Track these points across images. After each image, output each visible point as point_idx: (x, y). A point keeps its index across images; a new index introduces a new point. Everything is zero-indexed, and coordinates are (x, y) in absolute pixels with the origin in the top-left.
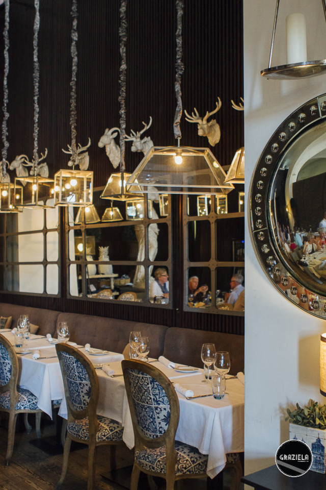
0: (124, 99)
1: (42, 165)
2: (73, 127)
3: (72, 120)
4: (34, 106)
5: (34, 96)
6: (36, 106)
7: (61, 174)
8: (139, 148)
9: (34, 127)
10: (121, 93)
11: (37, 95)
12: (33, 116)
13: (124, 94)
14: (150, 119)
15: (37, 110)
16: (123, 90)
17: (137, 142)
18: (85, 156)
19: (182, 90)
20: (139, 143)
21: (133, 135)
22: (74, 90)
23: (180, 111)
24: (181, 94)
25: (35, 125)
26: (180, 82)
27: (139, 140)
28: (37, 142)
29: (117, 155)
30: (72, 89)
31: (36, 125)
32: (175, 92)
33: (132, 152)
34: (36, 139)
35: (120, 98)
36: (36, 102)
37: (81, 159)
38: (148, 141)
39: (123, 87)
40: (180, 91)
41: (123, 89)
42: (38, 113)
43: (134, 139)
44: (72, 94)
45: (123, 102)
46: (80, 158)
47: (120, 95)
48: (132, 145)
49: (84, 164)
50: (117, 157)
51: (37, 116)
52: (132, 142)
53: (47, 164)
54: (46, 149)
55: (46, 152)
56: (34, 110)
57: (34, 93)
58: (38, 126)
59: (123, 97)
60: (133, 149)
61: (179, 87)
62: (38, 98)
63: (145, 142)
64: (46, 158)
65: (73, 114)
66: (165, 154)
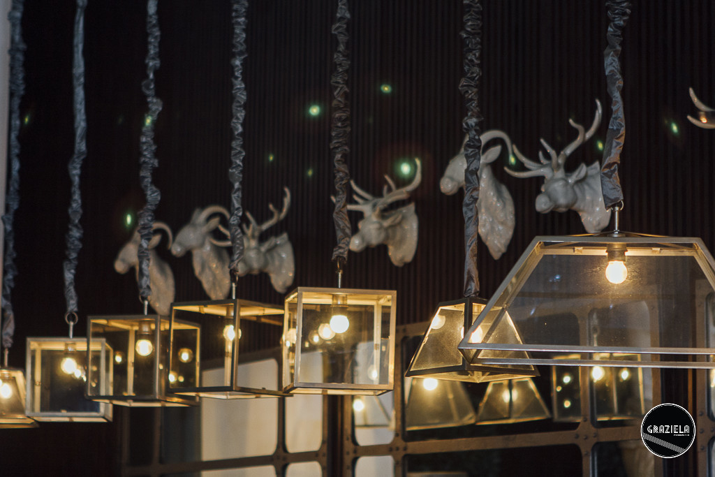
0: (476, 86)
1: (273, 241)
2: (338, 156)
3: (337, 136)
4: (232, 86)
5: (233, 55)
6: (239, 84)
7: (299, 297)
8: (562, 201)
9: (231, 148)
10: (466, 68)
11: (241, 53)
12: (231, 116)
13: (476, 69)
14: (595, 107)
15: (242, 97)
16: (471, 61)
17: (553, 180)
18: (404, 218)
19: (623, 72)
20: (561, 183)
21: (548, 156)
22: (342, 48)
23: (618, 130)
24: (620, 83)
25: (234, 144)
26: (619, 48)
27: (560, 174)
28: (240, 194)
29: (501, 215)
30: (337, 43)
31: (237, 144)
32: (606, 77)
33: (538, 214)
34: (237, 185)
35: (463, 82)
36: (238, 74)
37: (393, 226)
38: (592, 176)
39: (470, 50)
40: (618, 76)
41: (473, 56)
42: (245, 106)
43: (545, 171)
44: (338, 58)
45: (472, 93)
46: (386, 223)
47: (463, 74)
48: (539, 192)
49: (402, 241)
50: (503, 223)
51: (241, 115)
52: (540, 180)
53: (291, 239)
54: (287, 190)
55: (287, 201)
56: (232, 98)
57: (234, 46)
58: (243, 147)
59: (473, 79)
60: (542, 204)
61: (617, 64)
62: (245, 63)
63: (580, 182)
64: (287, 217)
65: (340, 119)
66: (580, 251)
